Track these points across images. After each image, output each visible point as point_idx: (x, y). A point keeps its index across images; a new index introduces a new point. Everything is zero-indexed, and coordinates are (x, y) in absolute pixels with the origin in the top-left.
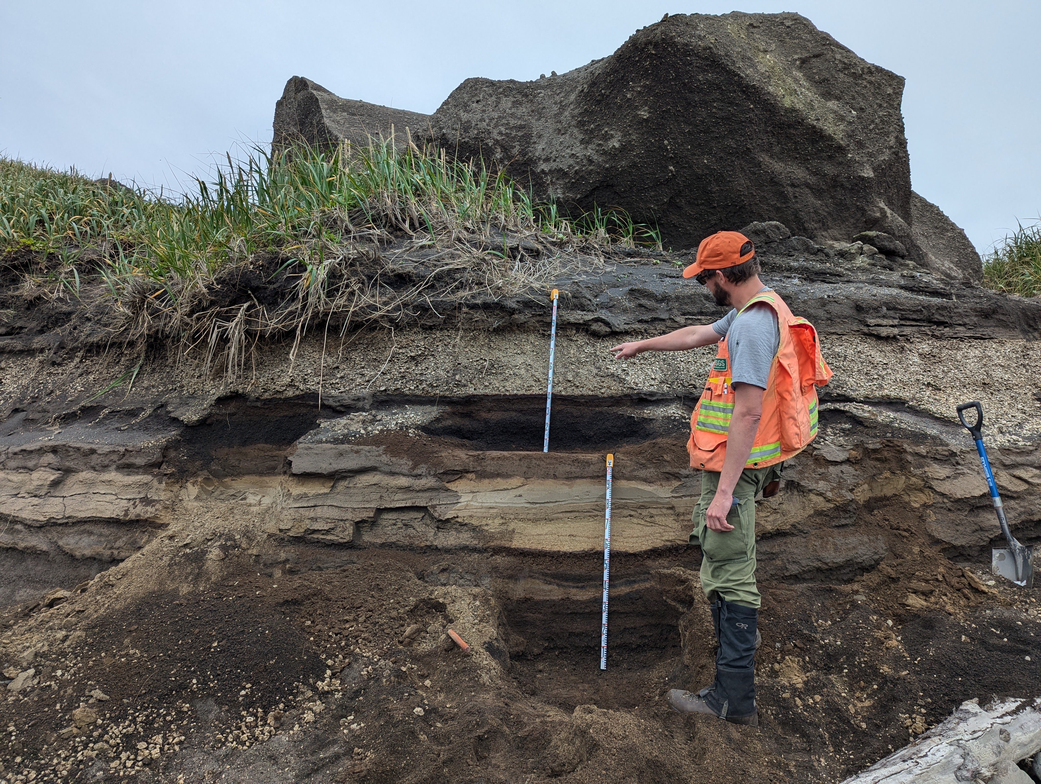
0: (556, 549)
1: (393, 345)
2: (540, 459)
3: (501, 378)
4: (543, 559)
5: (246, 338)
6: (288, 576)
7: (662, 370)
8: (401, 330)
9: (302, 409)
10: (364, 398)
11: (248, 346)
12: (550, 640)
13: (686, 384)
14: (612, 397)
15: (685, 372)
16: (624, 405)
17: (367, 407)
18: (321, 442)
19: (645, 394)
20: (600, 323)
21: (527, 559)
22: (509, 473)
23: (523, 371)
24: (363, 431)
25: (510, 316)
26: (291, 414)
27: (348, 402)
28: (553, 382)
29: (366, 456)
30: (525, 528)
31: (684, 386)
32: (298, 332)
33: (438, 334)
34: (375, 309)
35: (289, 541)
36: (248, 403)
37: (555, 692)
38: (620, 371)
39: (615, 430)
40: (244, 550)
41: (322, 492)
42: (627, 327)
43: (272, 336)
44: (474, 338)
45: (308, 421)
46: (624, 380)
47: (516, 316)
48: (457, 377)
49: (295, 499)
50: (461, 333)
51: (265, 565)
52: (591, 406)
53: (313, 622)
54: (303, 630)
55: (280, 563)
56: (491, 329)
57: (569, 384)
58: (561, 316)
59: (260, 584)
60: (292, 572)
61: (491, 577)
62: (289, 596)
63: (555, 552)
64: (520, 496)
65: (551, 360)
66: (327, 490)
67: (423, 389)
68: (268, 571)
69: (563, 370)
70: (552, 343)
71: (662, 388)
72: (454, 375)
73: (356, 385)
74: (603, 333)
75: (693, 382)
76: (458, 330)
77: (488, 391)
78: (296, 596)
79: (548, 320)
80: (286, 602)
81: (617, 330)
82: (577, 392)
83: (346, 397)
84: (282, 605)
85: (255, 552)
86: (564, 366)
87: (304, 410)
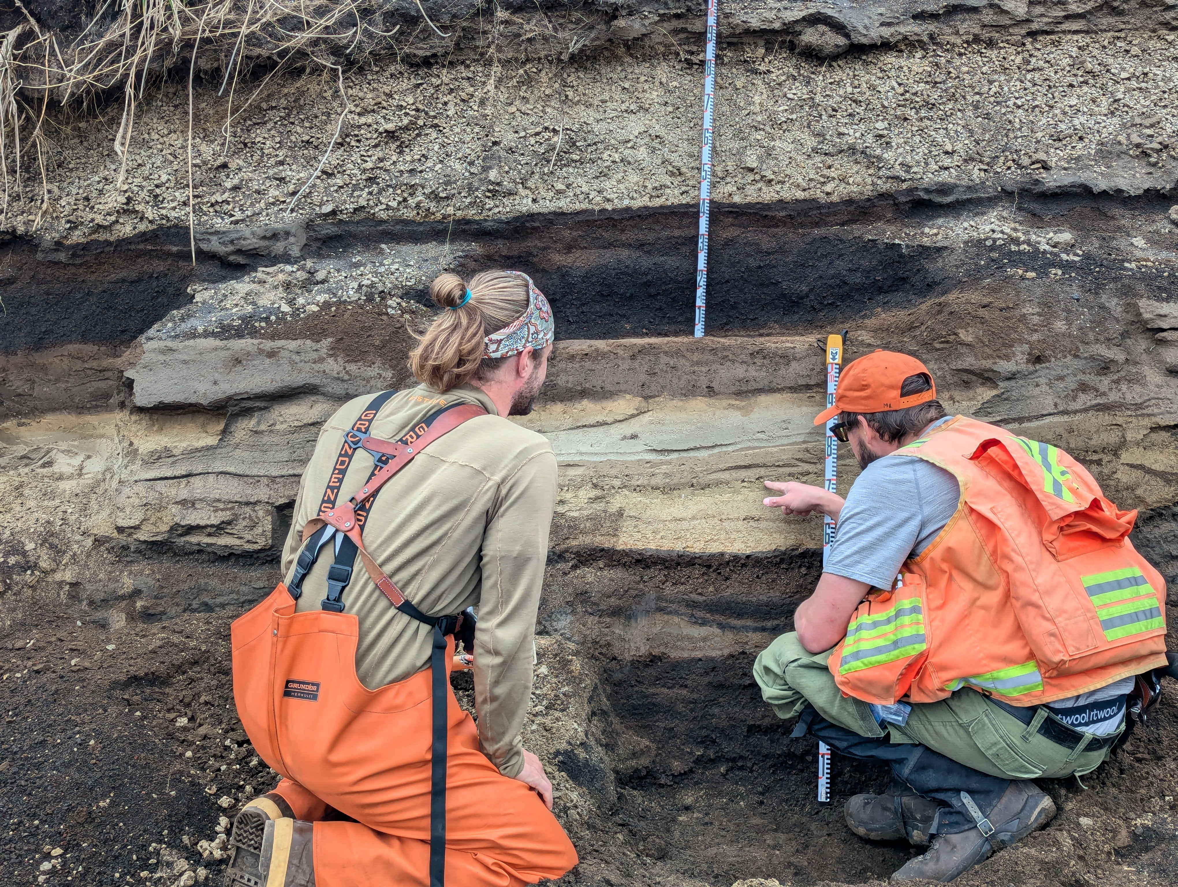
0: (714, 548)
1: (342, 105)
2: (678, 353)
3: (591, 170)
4: (687, 571)
5: (21, 109)
6: (141, 626)
7: (971, 131)
8: (361, 69)
9: (155, 262)
10: (287, 234)
11: (27, 128)
12: (705, 742)
13: (1026, 161)
14: (850, 202)
15: (1025, 131)
16: (879, 219)
17: (295, 252)
18: (193, 335)
19: (927, 191)
20: (822, 28)
21: (651, 572)
22: (609, 387)
23: (642, 153)
24: (286, 308)
25: (608, 22)
26: (134, 276)
27: (251, 242)
28: (714, 174)
29: (292, 363)
30: (646, 507)
31: (1020, 166)
32: (129, 90)
33: (446, 76)
34: (298, 25)
35: (138, 551)
36: (40, 256)
37: (712, 852)
38: (870, 139)
39: (857, 278)
40: (45, 572)
41: (201, 443)
42: (886, 32)
43: (76, 101)
44: (528, 81)
45: (171, 290)
46: (879, 158)
47: (621, 23)
48: (493, 175)
49: (145, 463)
50: (496, 69)
51: (91, 603)
52: (802, 225)
53: (192, 719)
54: (170, 736)
55: (123, 598)
56: (565, 57)
57: (750, 177)
58: (727, 16)
59: (80, 644)
60: (148, 616)
61: (574, 612)
62: (140, 668)
63: (712, 556)
64: (634, 437)
65: (707, 124)
66: (212, 440)
67: (418, 206)
68: (98, 615)
69: (736, 145)
70: (709, 81)
71: (970, 175)
72: (486, 169)
73: (269, 205)
74: (829, 49)
75: (1042, 156)
76: (489, 63)
77: (564, 204)
78: (155, 666)
79: (696, 26)
80: (134, 680)
81: (864, 41)
82: (769, 195)
83: (247, 232)
84: (126, 685)
85: (68, 576)
86: (739, 135)
87: (159, 266)
